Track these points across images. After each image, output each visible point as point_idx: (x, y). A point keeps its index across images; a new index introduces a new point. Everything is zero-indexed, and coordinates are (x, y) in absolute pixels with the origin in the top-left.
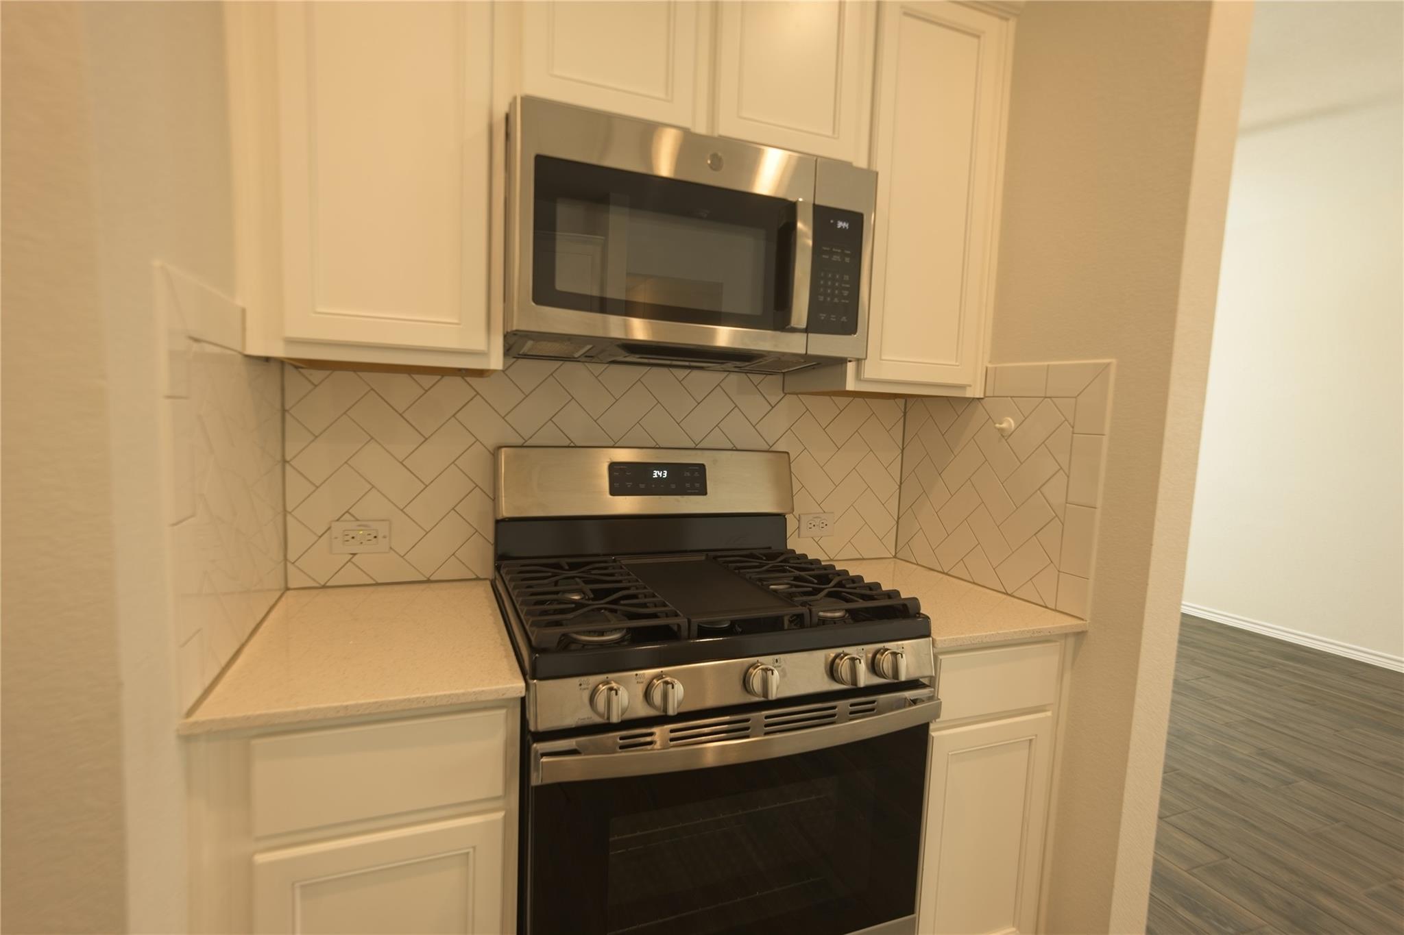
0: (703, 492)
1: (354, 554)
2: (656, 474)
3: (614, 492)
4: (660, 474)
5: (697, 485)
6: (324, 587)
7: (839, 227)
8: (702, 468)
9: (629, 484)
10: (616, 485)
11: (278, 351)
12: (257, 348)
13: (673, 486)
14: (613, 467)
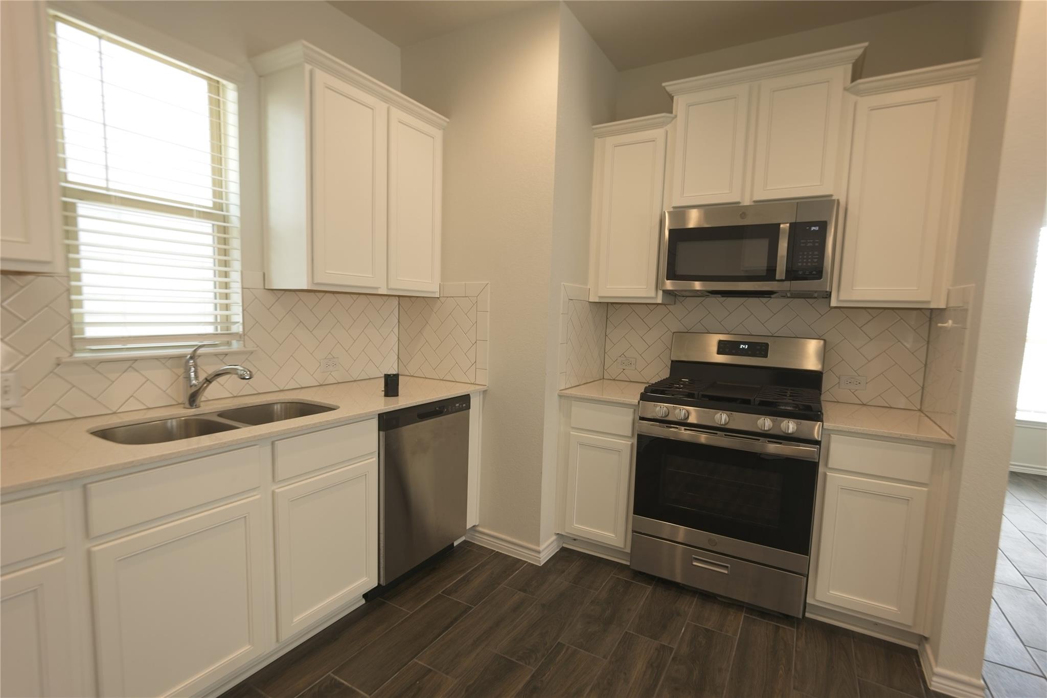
0: (766, 356)
1: (624, 369)
2: (742, 346)
3: (719, 353)
4: (744, 347)
5: (763, 353)
6: (614, 380)
7: (812, 229)
8: (767, 345)
9: (727, 350)
10: (721, 350)
11: (597, 300)
12: (593, 299)
13: (750, 352)
14: (720, 342)
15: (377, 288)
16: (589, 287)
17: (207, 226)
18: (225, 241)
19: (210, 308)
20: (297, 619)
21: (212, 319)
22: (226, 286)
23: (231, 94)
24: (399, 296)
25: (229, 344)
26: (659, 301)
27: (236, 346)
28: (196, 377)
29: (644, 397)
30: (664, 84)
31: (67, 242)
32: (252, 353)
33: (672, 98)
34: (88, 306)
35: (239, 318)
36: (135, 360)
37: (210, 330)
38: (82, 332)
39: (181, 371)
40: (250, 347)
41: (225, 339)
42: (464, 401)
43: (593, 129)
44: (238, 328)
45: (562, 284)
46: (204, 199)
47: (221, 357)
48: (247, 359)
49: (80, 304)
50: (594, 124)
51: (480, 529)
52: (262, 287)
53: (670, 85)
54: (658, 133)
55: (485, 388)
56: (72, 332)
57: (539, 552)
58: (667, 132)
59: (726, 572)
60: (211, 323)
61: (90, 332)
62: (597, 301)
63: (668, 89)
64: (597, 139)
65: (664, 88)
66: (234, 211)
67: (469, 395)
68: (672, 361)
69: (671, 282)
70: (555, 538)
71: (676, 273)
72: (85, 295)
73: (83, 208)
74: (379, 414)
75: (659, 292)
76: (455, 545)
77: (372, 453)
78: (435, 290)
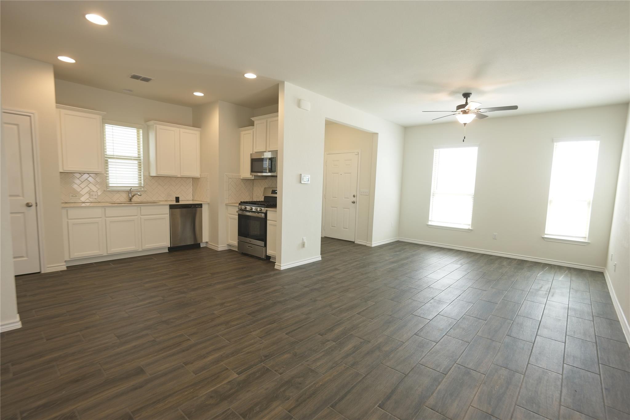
3: (272, 193)
14: (272, 190)
15: (177, 175)
16: (240, 175)
17: (136, 162)
18: (140, 165)
19: (137, 180)
20: (146, 246)
21: (137, 183)
22: (140, 175)
23: (141, 131)
25: (141, 189)
26: (253, 178)
27: (142, 189)
28: (131, 195)
29: (240, 204)
30: (251, 118)
31: (106, 164)
32: (146, 191)
33: (254, 122)
34: (110, 180)
35: (143, 183)
36: (119, 191)
37: (137, 185)
38: (109, 185)
39: (128, 194)
40: (145, 190)
41: (140, 188)
42: (200, 206)
43: (239, 129)
44: (142, 185)
45: (225, 174)
46: (136, 155)
47: (138, 191)
49: (108, 179)
51: (208, 243)
52: (148, 175)
54: (251, 131)
55: (208, 203)
56: (107, 185)
57: (218, 247)
58: (253, 131)
61: (110, 185)
62: (242, 179)
63: (253, 120)
64: (241, 132)
66: (142, 158)
67: (202, 204)
68: (265, 196)
69: (253, 173)
70: (226, 245)
71: (252, 171)
72: (110, 178)
73: (109, 160)
74: (170, 205)
75: (253, 176)
76: (201, 247)
77: (167, 214)
78: (198, 176)
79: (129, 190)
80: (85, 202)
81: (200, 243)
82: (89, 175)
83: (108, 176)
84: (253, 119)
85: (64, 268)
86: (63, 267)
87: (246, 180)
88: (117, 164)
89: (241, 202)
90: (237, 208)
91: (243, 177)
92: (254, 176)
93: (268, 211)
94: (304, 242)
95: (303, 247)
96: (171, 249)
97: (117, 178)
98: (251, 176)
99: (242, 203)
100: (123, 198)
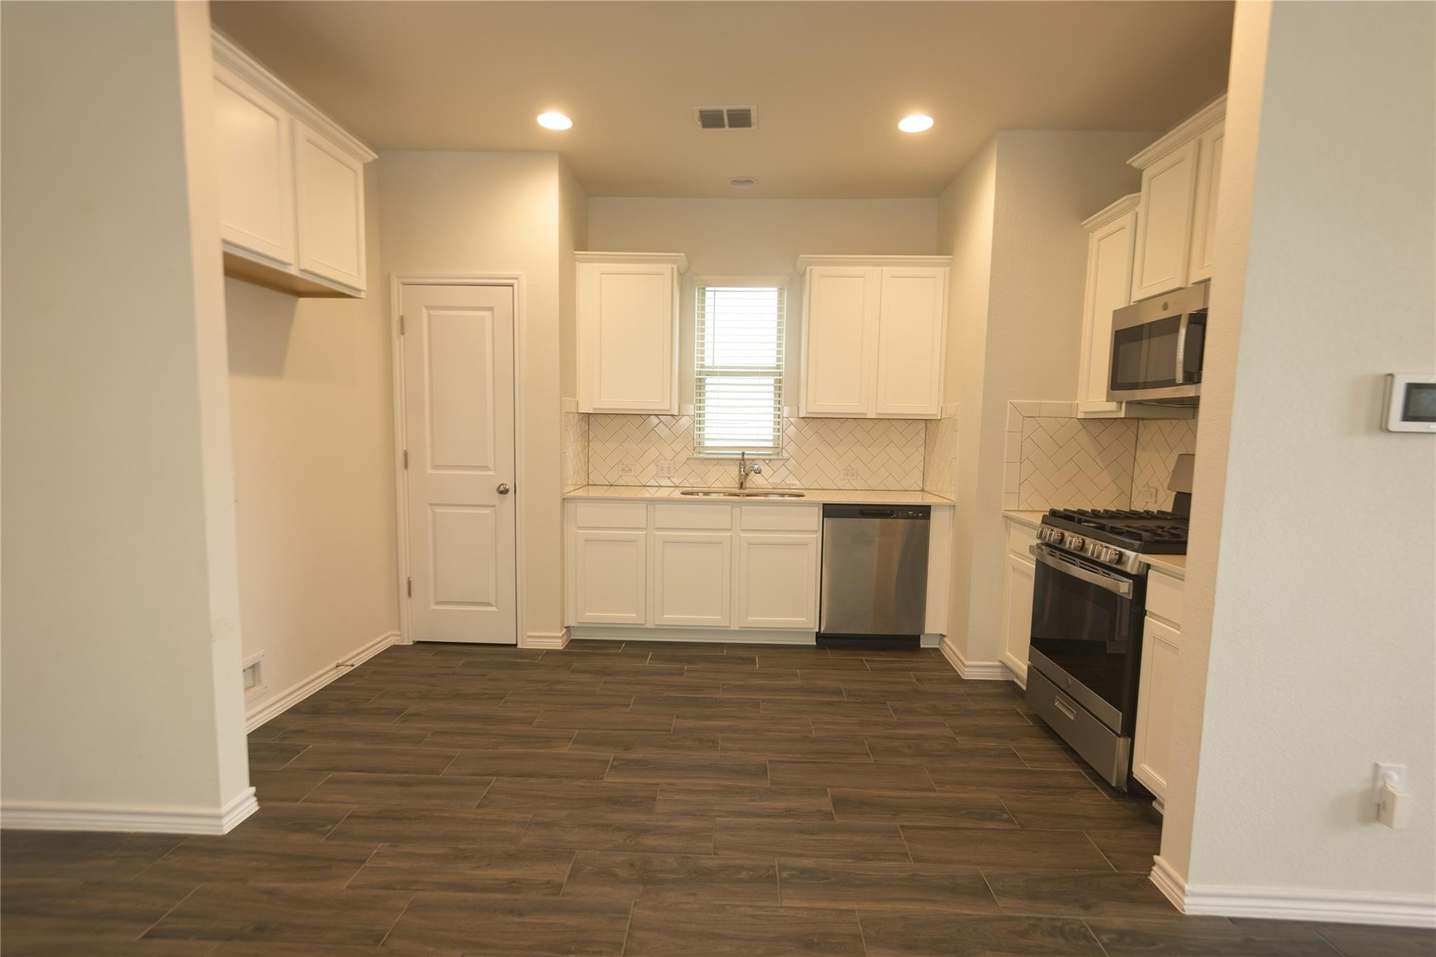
12: (1081, 416)
15: (866, 414)
16: (1076, 402)
17: (771, 380)
19: (771, 430)
20: (750, 618)
21: (771, 438)
23: (786, 294)
24: (926, 420)
25: (777, 454)
26: (1122, 415)
27: (780, 455)
28: (745, 470)
29: (1045, 521)
30: (1128, 162)
33: (1141, 174)
34: (707, 428)
35: (781, 437)
37: (771, 444)
38: (704, 443)
39: (738, 467)
40: (786, 456)
42: (925, 512)
43: (1083, 225)
44: (781, 444)
45: (1009, 401)
46: (773, 362)
47: (767, 462)
48: (783, 464)
49: (702, 429)
50: (1082, 221)
51: (944, 639)
53: (1134, 161)
55: (953, 503)
56: (699, 443)
57: (964, 665)
58: (1137, 213)
59: (1072, 718)
60: (770, 440)
61: (707, 444)
62: (1083, 417)
63: (1135, 164)
64: (1091, 234)
65: (1129, 165)
66: (784, 369)
67: (930, 506)
68: (1178, 492)
69: (1118, 393)
70: (997, 663)
71: (1118, 382)
72: (706, 425)
73: (709, 380)
74: (824, 505)
75: (1124, 405)
76: (922, 646)
77: (816, 532)
78: (934, 412)
79: (740, 456)
80: (647, 484)
81: (919, 636)
82: (659, 418)
83: (704, 420)
84: (1136, 161)
85: (558, 645)
86: (556, 642)
87: (1096, 423)
88: (721, 388)
89: (1054, 513)
90: (1035, 533)
91: (1086, 413)
92: (1128, 403)
93: (1150, 571)
94: (1383, 791)
95: (1378, 818)
96: (825, 641)
97: (719, 425)
98: (1112, 406)
99: (1055, 518)
100: (729, 478)
